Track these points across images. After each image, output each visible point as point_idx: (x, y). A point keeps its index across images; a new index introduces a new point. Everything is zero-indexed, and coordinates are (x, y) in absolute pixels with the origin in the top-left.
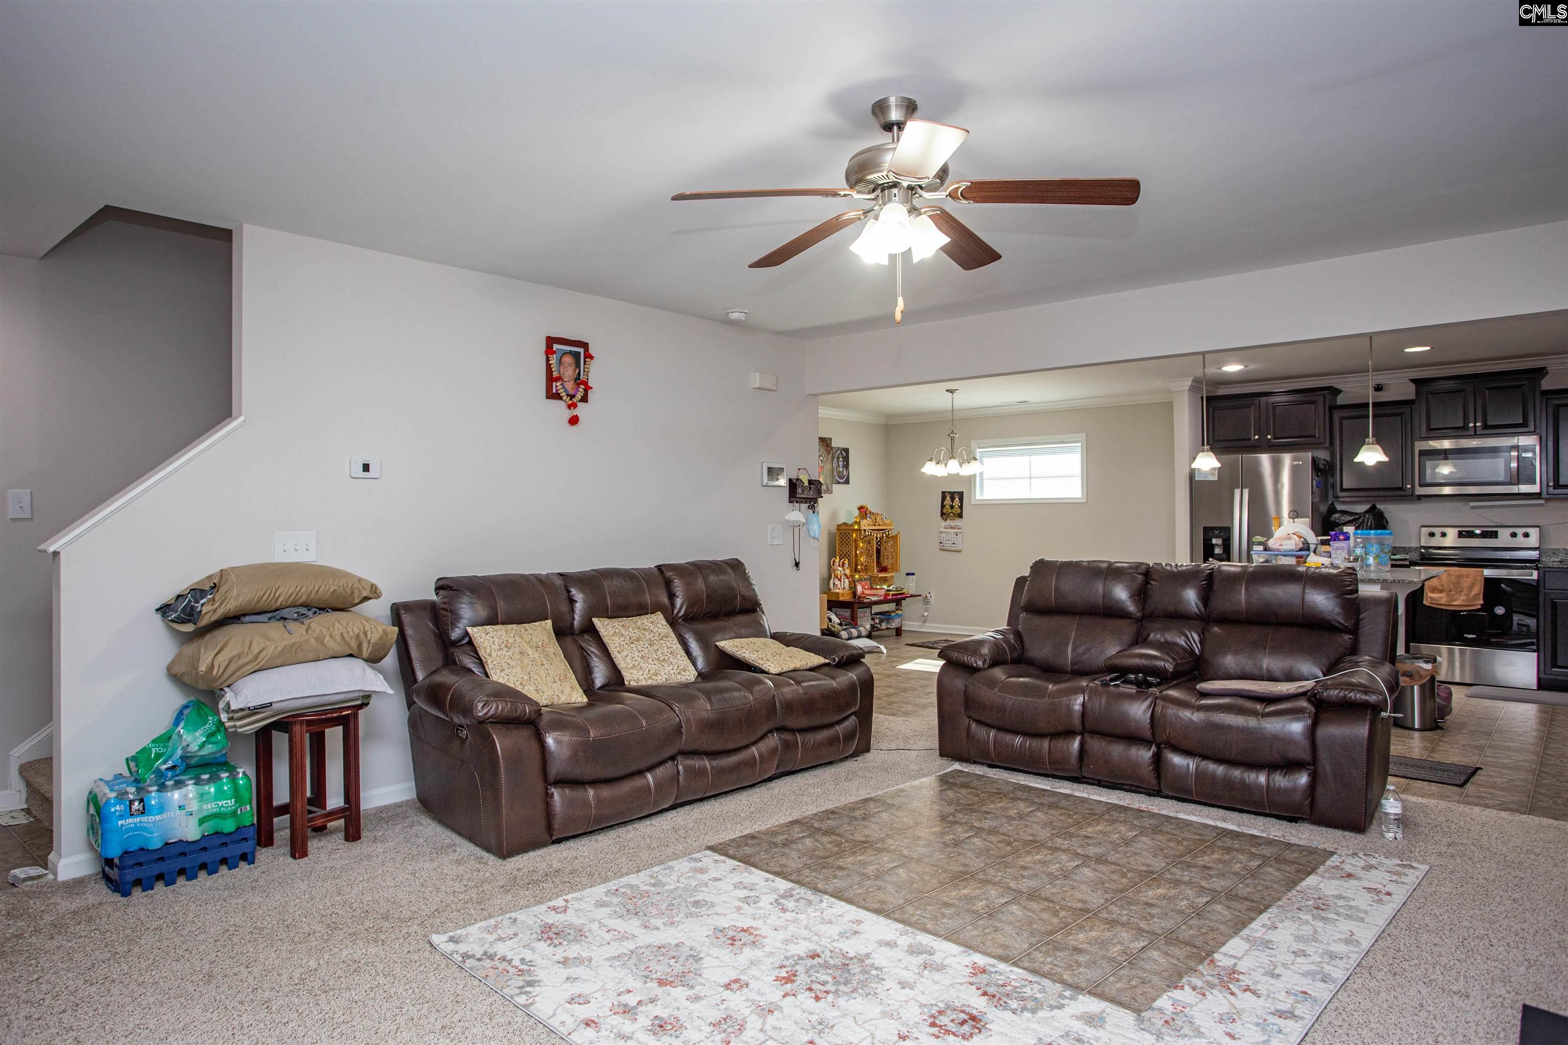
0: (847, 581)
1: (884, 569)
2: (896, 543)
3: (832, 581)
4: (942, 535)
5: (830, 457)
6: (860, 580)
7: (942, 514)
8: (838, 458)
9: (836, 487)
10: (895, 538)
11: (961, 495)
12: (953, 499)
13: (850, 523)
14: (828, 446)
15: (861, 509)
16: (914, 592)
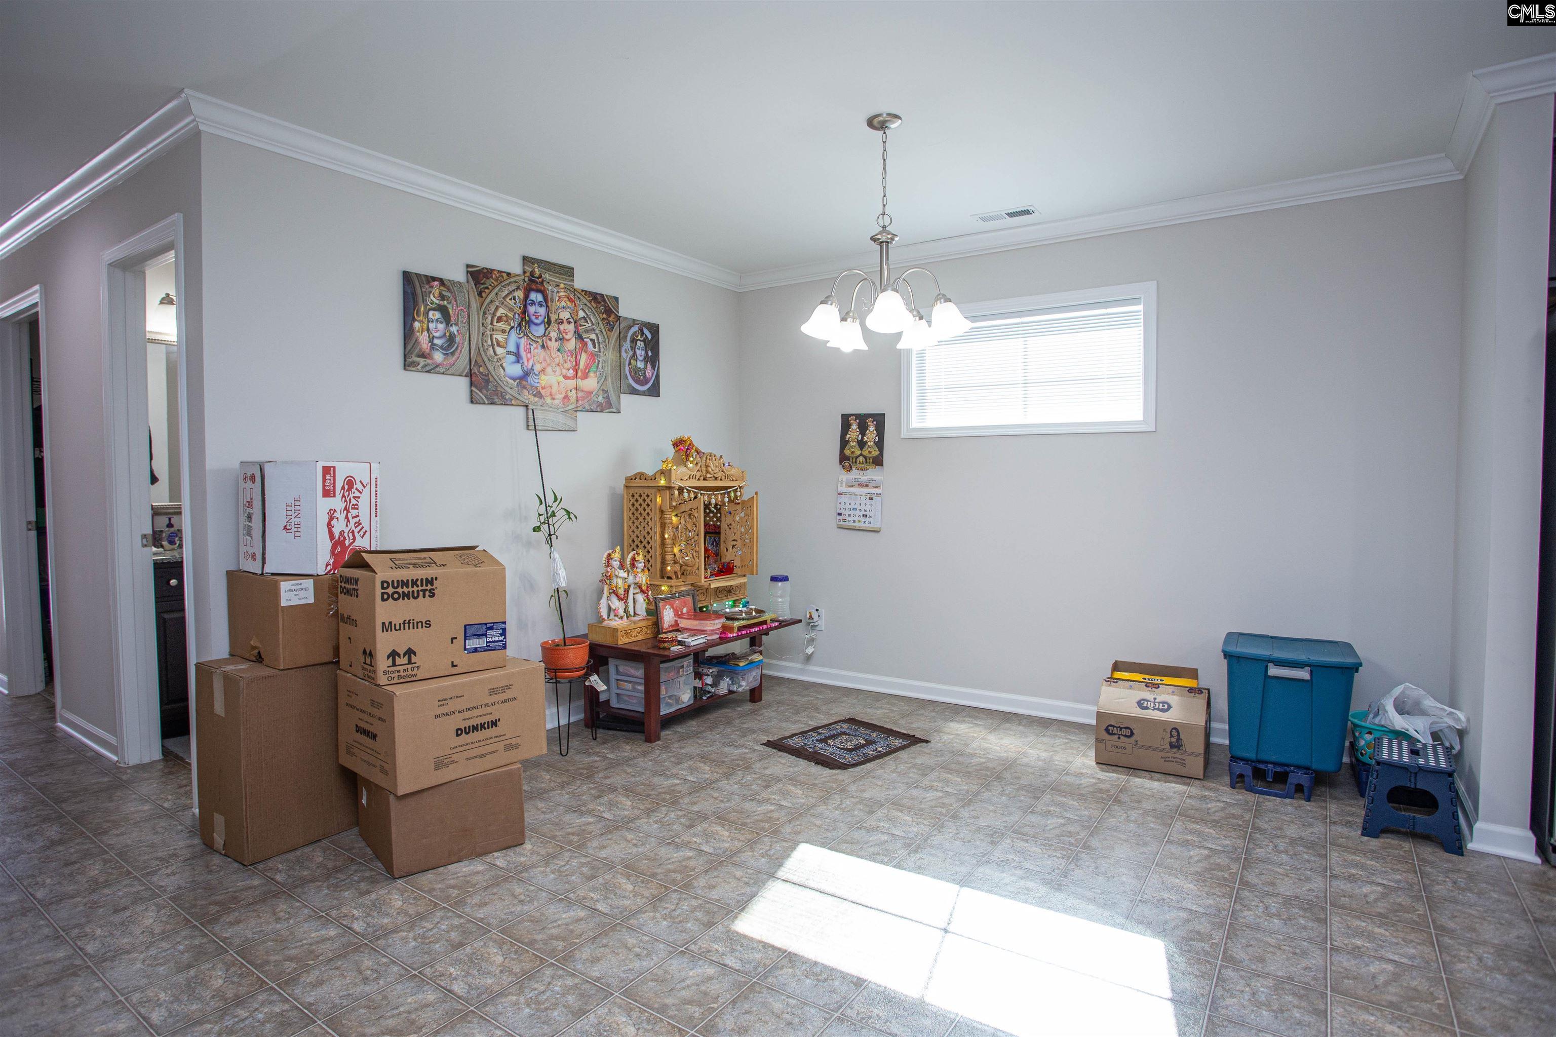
0: (640, 598)
1: (727, 570)
2: (750, 516)
3: (603, 602)
4: (843, 499)
5: (615, 334)
6: (672, 597)
7: (843, 458)
8: (634, 341)
9: (626, 399)
10: (748, 505)
11: (879, 420)
12: (863, 429)
13: (650, 472)
14: (609, 312)
15: (678, 444)
16: (786, 616)
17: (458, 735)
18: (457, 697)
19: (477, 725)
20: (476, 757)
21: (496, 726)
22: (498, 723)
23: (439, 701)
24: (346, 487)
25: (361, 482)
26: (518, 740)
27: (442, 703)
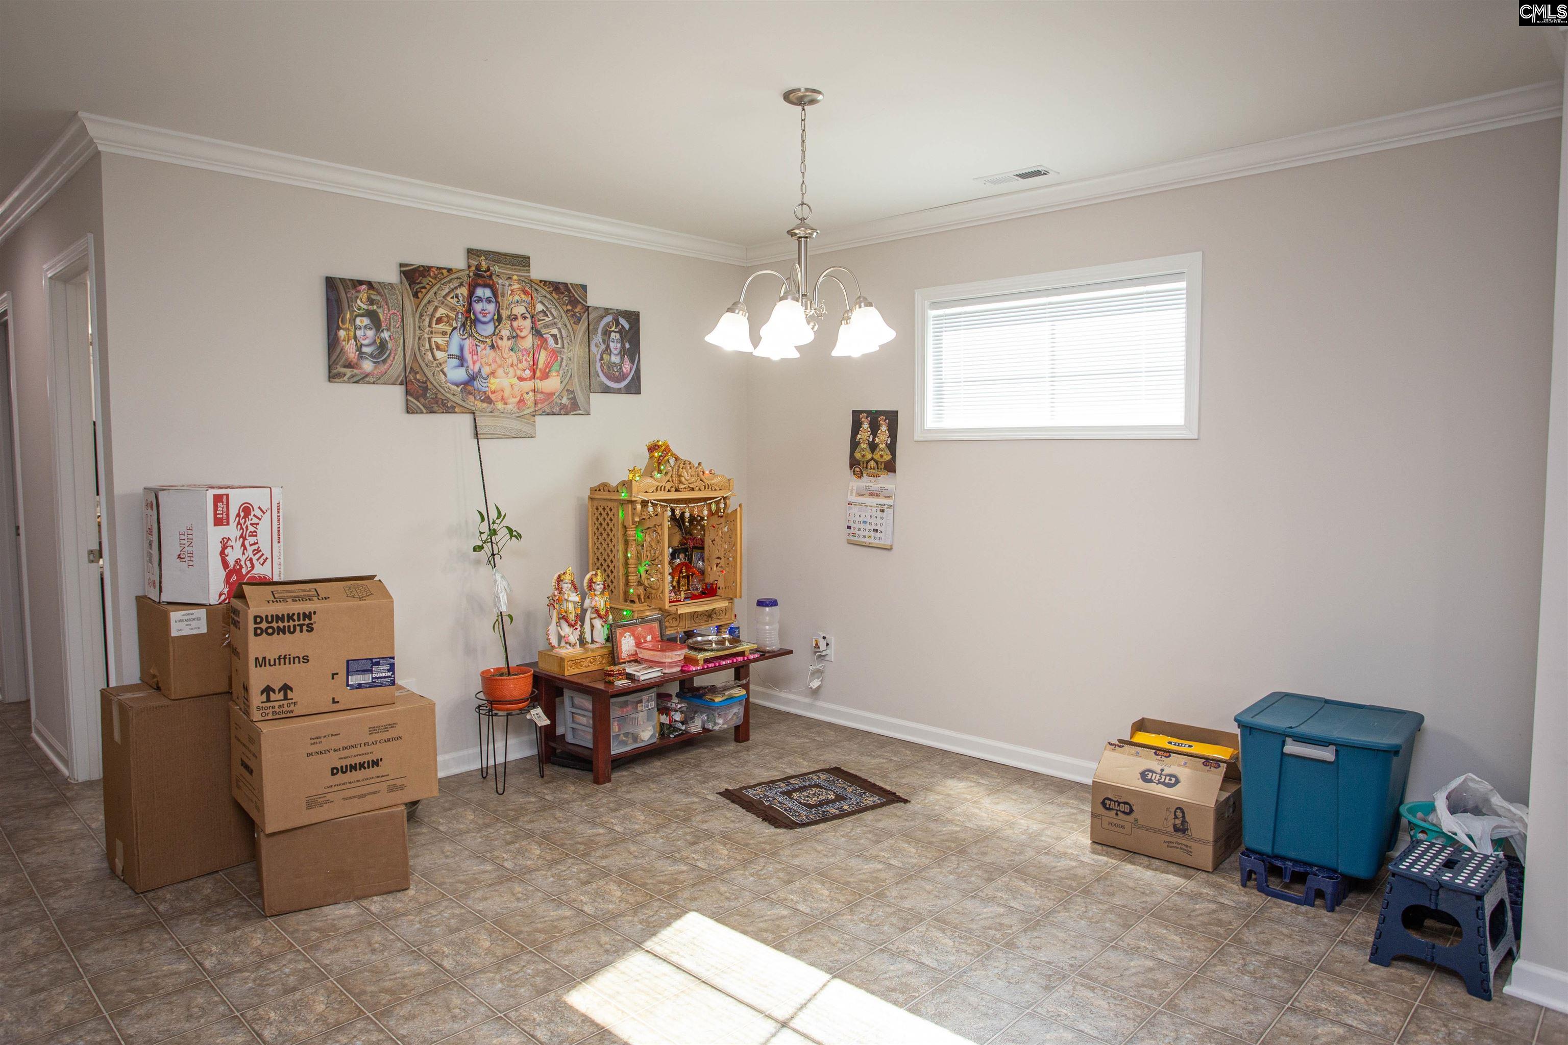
0: (598, 623)
2: (733, 531)
3: (553, 628)
4: (854, 510)
5: (583, 326)
7: (854, 463)
8: (607, 333)
9: (597, 399)
10: (731, 519)
11: (892, 417)
12: (875, 429)
13: (614, 483)
14: (574, 302)
15: (652, 448)
16: (773, 644)
17: (333, 774)
18: (332, 735)
19: (356, 764)
20: (355, 797)
21: (378, 766)
22: (380, 762)
23: (311, 739)
24: (242, 514)
25: (259, 508)
26: (404, 781)
27: (315, 741)
